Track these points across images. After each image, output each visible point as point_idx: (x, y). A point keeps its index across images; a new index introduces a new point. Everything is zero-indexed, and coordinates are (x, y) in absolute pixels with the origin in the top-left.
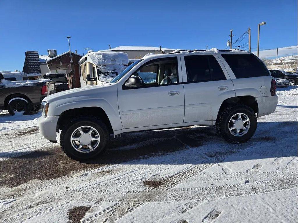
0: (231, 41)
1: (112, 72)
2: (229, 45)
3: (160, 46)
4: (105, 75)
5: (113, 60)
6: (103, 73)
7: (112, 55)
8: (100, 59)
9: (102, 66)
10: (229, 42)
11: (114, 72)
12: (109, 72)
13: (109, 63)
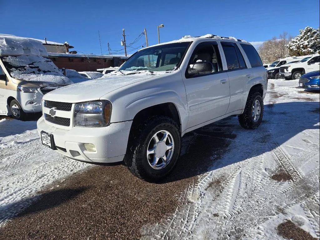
0: (125, 41)
1: (31, 66)
2: (123, 44)
3: (46, 39)
4: (20, 70)
5: (26, 49)
6: (17, 68)
7: (21, 42)
8: (3, 45)
9: (9, 57)
10: (123, 42)
11: (33, 66)
12: (25, 66)
13: (20, 53)
